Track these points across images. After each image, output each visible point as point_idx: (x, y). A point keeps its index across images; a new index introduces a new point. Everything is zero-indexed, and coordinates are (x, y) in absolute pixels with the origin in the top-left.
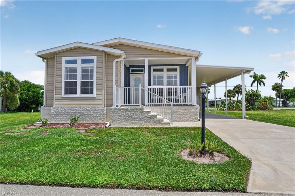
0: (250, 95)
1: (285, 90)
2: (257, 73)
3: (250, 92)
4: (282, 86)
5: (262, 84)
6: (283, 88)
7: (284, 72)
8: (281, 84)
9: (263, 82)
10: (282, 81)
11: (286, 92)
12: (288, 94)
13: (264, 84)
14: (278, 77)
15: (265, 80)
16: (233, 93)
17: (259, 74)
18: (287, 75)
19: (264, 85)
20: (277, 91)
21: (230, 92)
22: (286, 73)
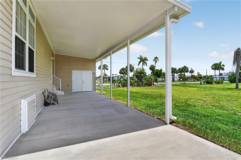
0: (139, 73)
1: (157, 70)
2: (142, 56)
3: (139, 70)
4: (155, 67)
5: (145, 64)
6: (156, 69)
7: (157, 57)
8: (155, 66)
9: (146, 63)
10: (155, 63)
11: (157, 71)
12: (158, 73)
13: (146, 64)
14: (153, 61)
15: (148, 61)
16: (126, 71)
17: (144, 57)
18: (158, 60)
19: (147, 66)
20: (152, 70)
21: (123, 70)
22: (158, 58)
